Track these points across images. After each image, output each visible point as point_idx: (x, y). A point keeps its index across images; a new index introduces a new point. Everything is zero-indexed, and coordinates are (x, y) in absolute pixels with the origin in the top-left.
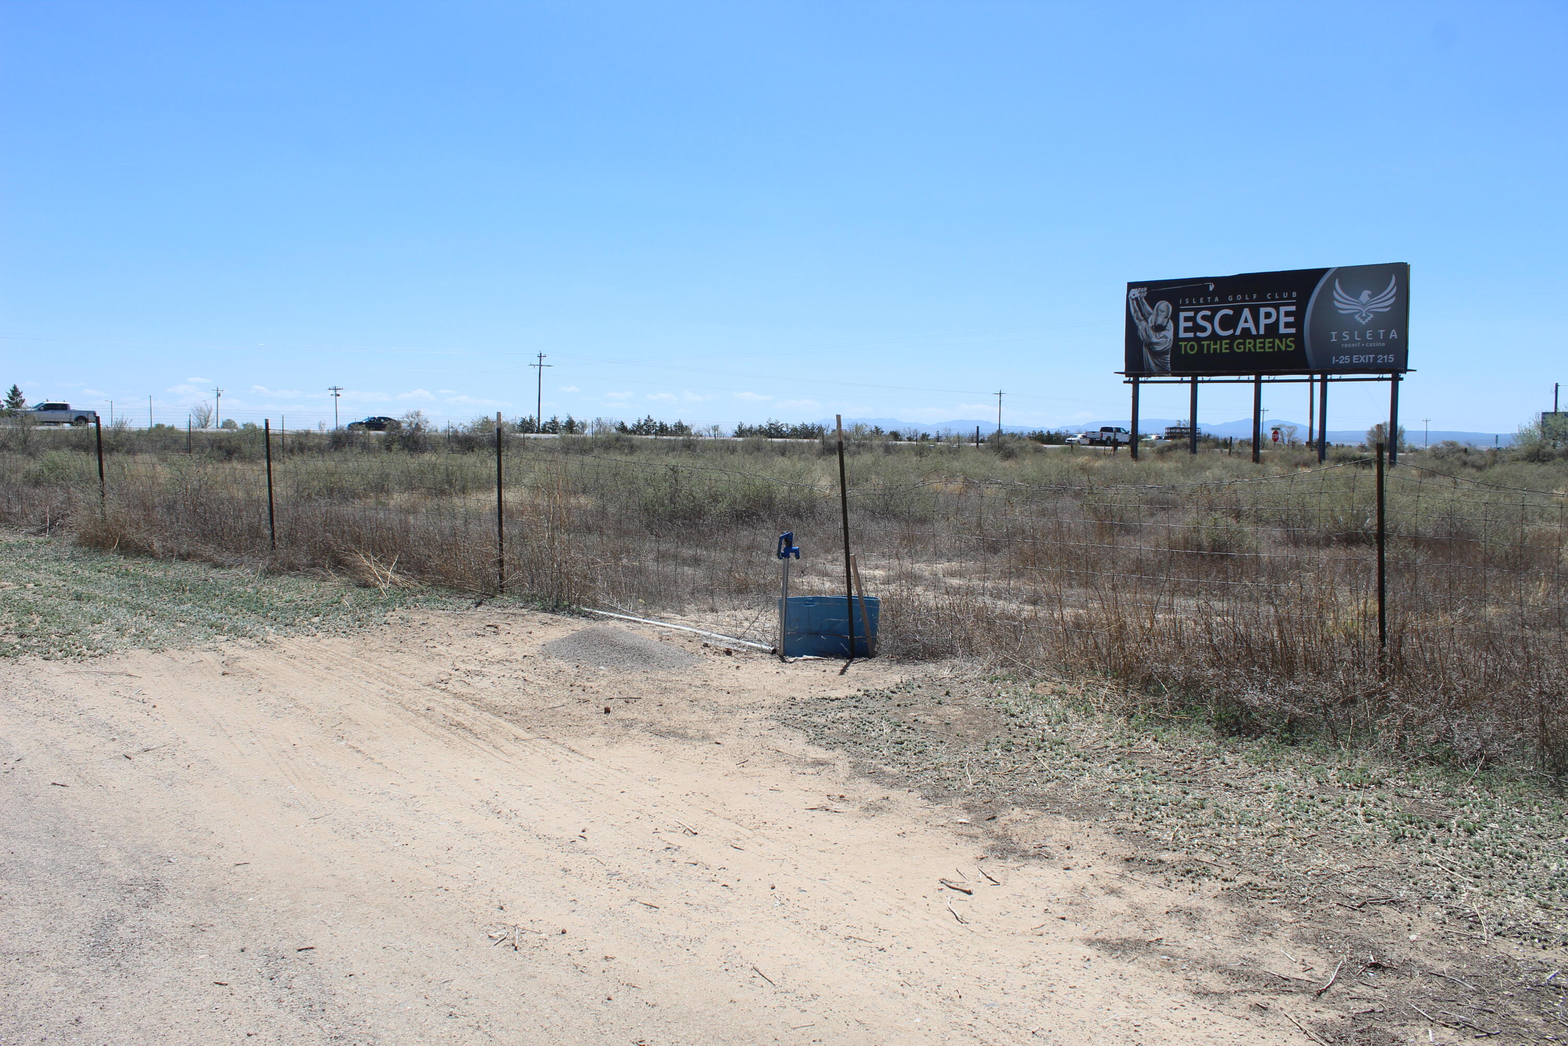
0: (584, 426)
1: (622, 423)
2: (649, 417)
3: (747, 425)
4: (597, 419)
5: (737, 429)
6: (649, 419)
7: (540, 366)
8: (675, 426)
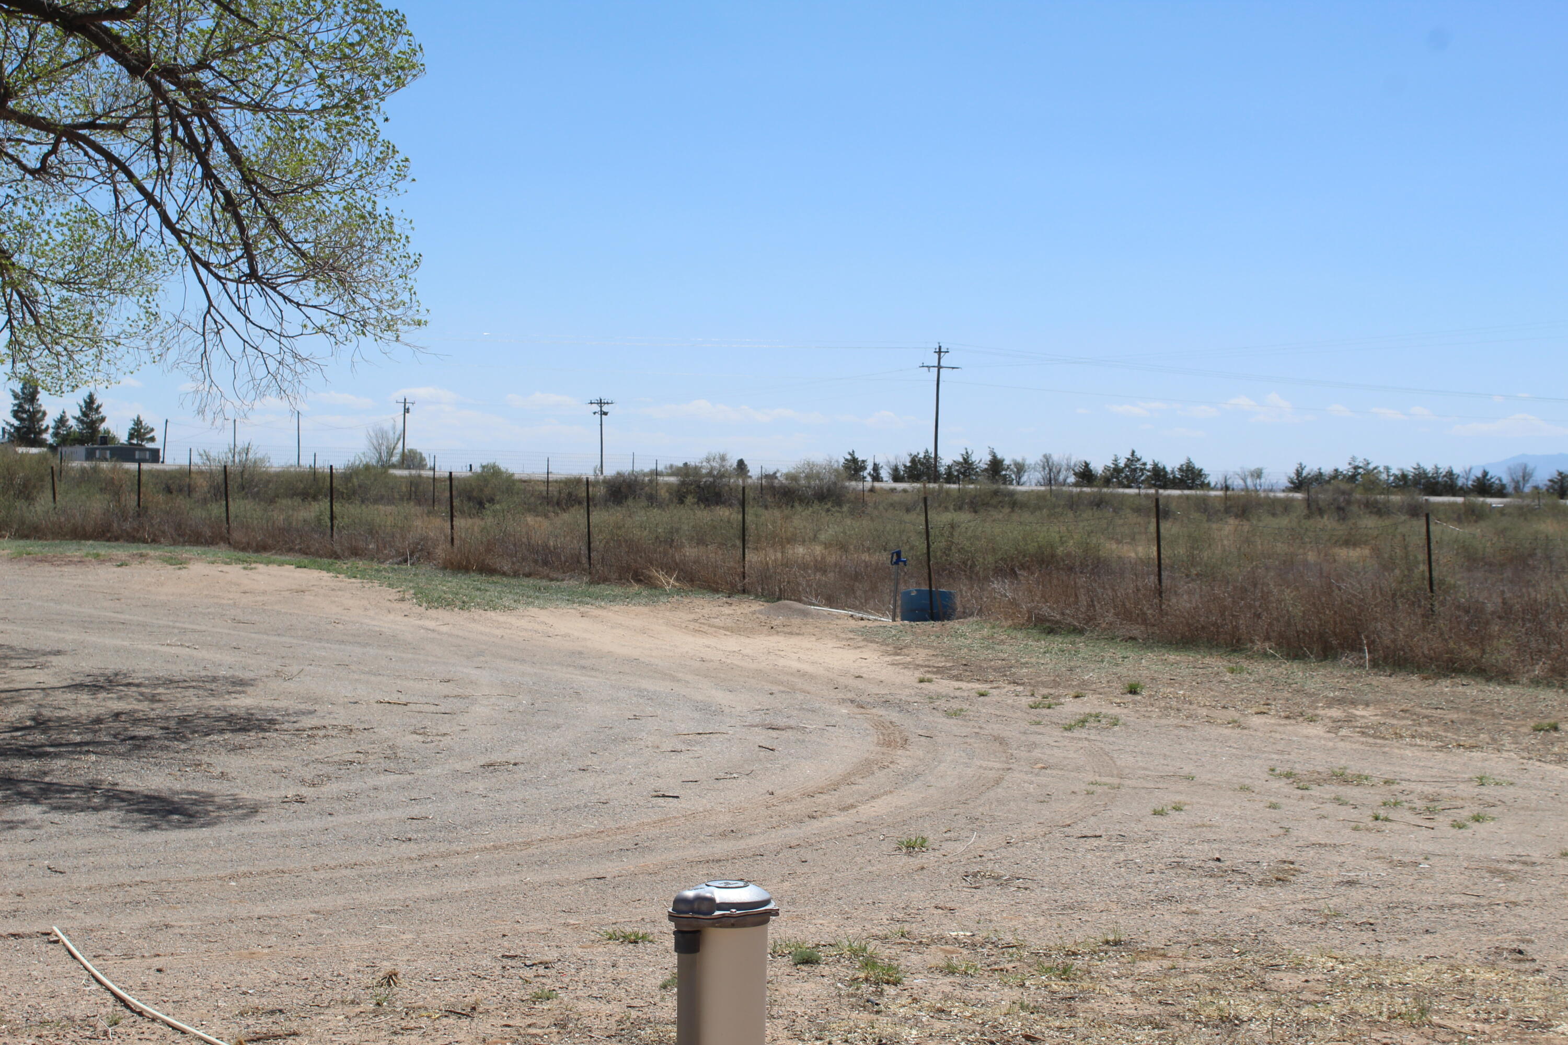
0: (1020, 468)
1: (1087, 465)
2: (1133, 452)
3: (1311, 468)
4: (1045, 456)
5: (1293, 476)
6: (1133, 459)
7: (939, 367)
8: (1181, 470)
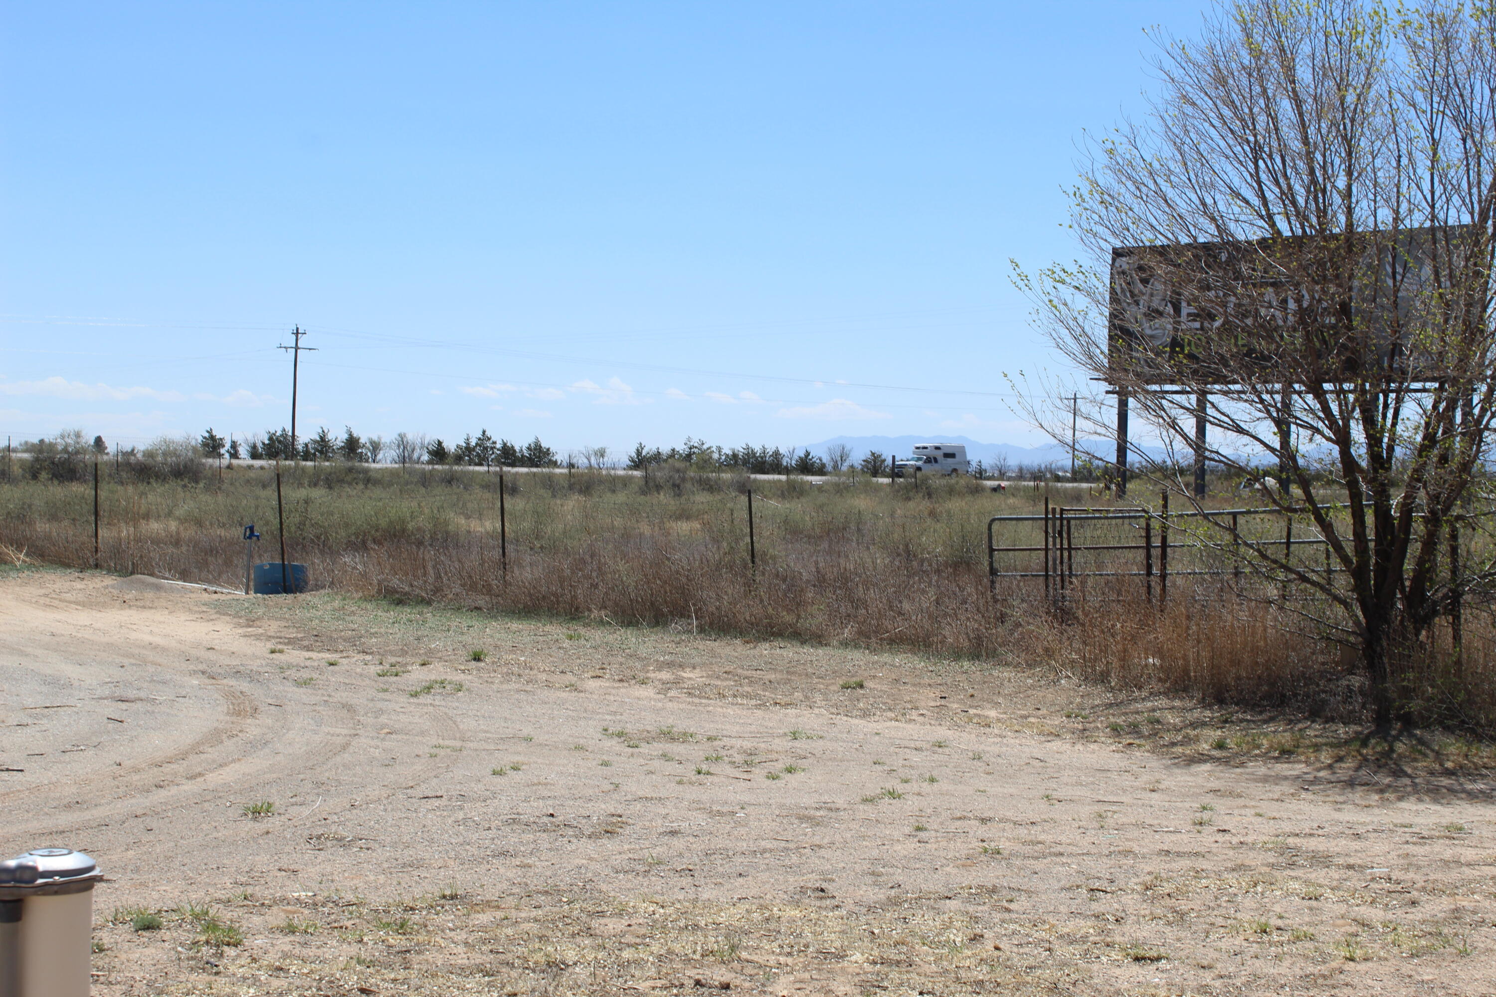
0: (376, 447)
1: (440, 443)
2: (484, 432)
4: (400, 435)
6: (484, 438)
7: (297, 348)
8: (529, 448)
